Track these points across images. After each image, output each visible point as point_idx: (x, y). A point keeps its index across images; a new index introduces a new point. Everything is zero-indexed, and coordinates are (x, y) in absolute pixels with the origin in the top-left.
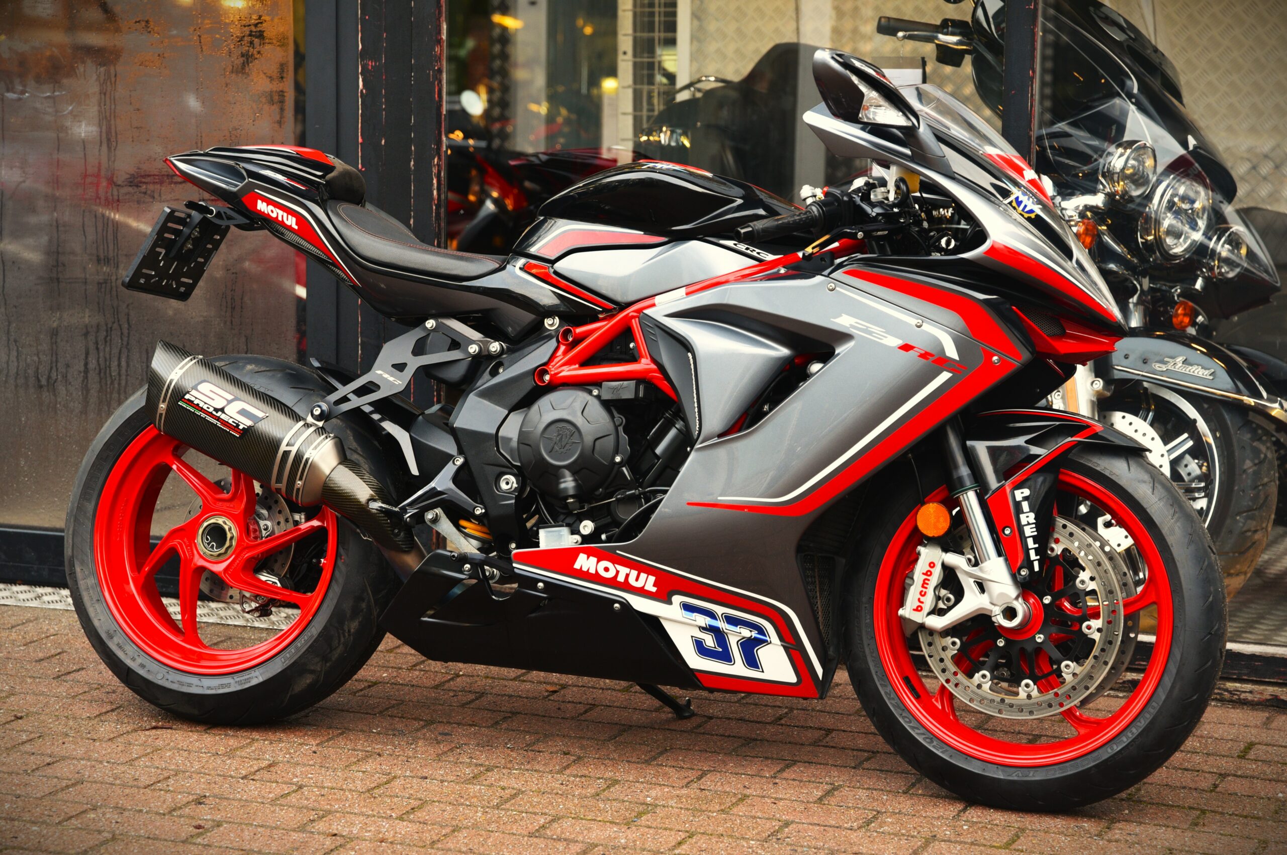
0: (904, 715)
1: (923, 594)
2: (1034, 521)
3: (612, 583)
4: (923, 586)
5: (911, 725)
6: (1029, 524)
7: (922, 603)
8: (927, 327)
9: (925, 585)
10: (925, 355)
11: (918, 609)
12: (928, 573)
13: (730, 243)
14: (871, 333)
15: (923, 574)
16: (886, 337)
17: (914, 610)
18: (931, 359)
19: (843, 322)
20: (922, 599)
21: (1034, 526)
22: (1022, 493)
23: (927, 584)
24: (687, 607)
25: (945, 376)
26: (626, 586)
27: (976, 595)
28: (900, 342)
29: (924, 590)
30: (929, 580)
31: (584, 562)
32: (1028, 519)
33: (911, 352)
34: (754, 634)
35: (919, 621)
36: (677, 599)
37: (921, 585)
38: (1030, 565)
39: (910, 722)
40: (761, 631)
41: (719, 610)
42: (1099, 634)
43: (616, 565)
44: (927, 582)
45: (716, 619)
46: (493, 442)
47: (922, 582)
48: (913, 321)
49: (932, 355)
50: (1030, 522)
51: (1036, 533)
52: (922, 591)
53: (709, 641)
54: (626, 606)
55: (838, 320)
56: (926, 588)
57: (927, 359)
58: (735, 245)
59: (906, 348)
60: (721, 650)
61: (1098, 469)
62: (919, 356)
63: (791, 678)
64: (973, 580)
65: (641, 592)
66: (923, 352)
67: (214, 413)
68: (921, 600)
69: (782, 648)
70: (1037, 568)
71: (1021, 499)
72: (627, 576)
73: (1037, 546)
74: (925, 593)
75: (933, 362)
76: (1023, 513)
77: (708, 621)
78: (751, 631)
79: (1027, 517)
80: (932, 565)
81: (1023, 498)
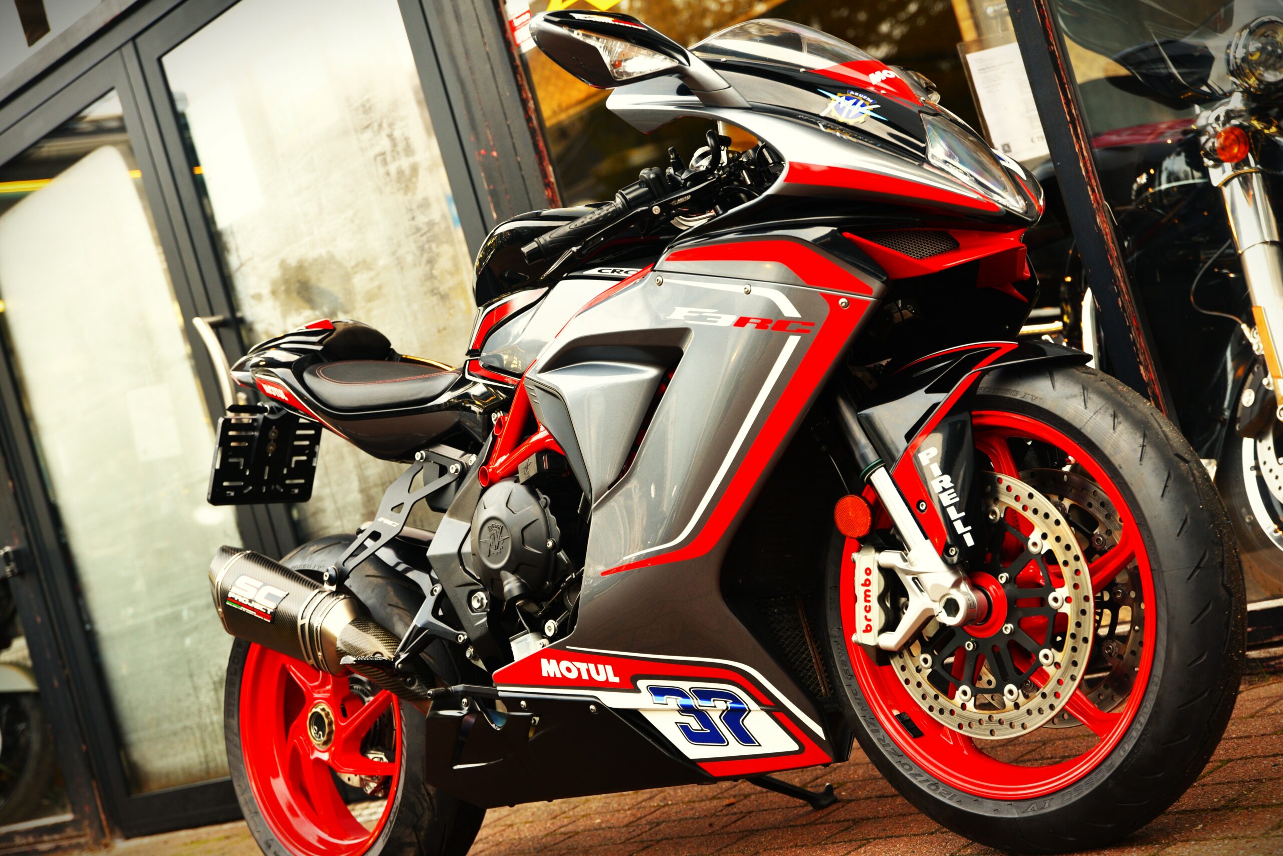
0: (903, 761)
1: (868, 610)
2: (952, 485)
3: (579, 683)
4: (866, 601)
6: (944, 490)
7: (870, 620)
8: (759, 291)
9: (868, 599)
10: (763, 324)
11: (868, 629)
12: (867, 583)
13: (594, 272)
14: (706, 319)
15: (863, 585)
16: (719, 318)
17: (864, 631)
18: (770, 326)
19: (676, 318)
20: (869, 616)
21: (953, 490)
22: (928, 454)
23: (869, 596)
24: (657, 692)
25: (793, 341)
26: (592, 684)
27: (916, 594)
28: (734, 318)
29: (868, 604)
30: (869, 591)
31: (549, 668)
32: (942, 484)
33: (748, 324)
34: (730, 704)
35: (872, 643)
36: (642, 684)
37: (863, 600)
38: (958, 540)
39: (911, 769)
40: (735, 700)
41: (685, 686)
42: (1069, 605)
43: (574, 663)
44: (868, 593)
45: (688, 698)
46: (457, 561)
47: (863, 596)
48: (738, 288)
49: (770, 321)
50: (946, 487)
51: (957, 499)
52: (866, 607)
53: (694, 724)
54: (600, 706)
56: (869, 601)
57: (766, 328)
58: (600, 271)
59: (742, 322)
60: (709, 731)
61: (1018, 397)
62: (756, 328)
63: (791, 746)
64: (911, 577)
65: (606, 686)
66: (759, 321)
67: (250, 604)
68: (868, 618)
69: (764, 713)
70: (969, 541)
71: (928, 462)
72: (588, 671)
73: (963, 514)
74: (870, 607)
75: (774, 328)
76: (934, 478)
77: (681, 701)
78: (726, 702)
79: (941, 481)
80: (868, 571)
81: (930, 460)
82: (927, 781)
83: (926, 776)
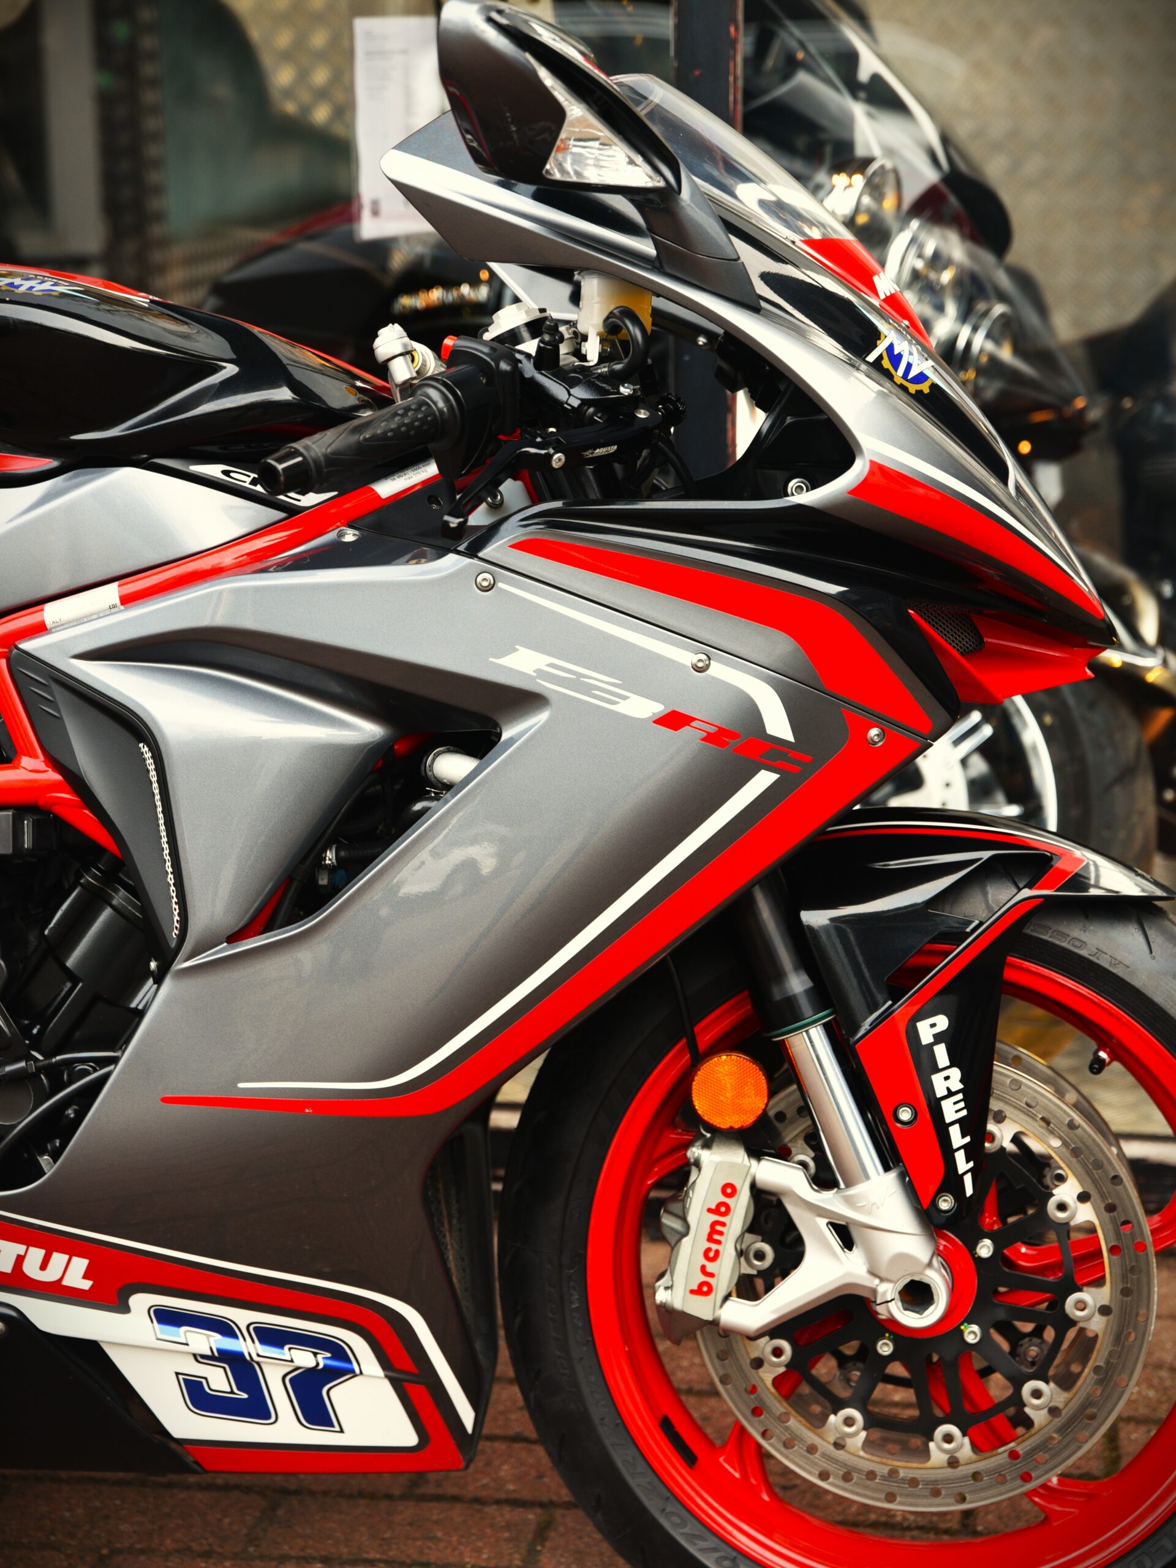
0: (669, 1509)
1: (711, 1256)
2: (961, 1086)
4: (710, 1239)
5: (686, 1530)
6: (950, 1094)
7: (712, 1275)
8: (721, 671)
9: (716, 1237)
10: (717, 737)
11: (703, 1290)
12: (721, 1209)
14: (588, 689)
15: (710, 1210)
16: (625, 698)
17: (692, 1292)
18: (733, 743)
19: (518, 667)
20: (711, 1267)
21: (960, 1096)
22: (933, 1025)
23: (721, 1233)
24: (165, 1317)
25: (764, 780)
26: (19, 1283)
27: (834, 1254)
28: (658, 708)
29: (714, 1247)
30: (723, 1224)
32: (948, 1083)
33: (686, 729)
34: (322, 1359)
35: (707, 1316)
36: (141, 1302)
37: (706, 1237)
38: (952, 1182)
39: (684, 1524)
41: (242, 1317)
42: (1104, 1319)
44: (718, 1228)
45: (235, 1336)
47: (708, 1230)
48: (686, 657)
49: (734, 735)
50: (953, 1089)
51: (964, 1113)
52: (708, 1250)
53: (218, 1380)
54: (20, 1324)
55: (507, 661)
56: (719, 1242)
57: (723, 744)
59: (673, 720)
60: (245, 1396)
61: (1084, 952)
62: (703, 739)
63: (404, 1435)
64: (827, 1221)
65: (57, 1291)
66: (712, 729)
68: (708, 1270)
69: (387, 1385)
70: (969, 1191)
71: (932, 1040)
72: (20, 1259)
73: (968, 1139)
74: (717, 1252)
75: (737, 750)
76: (937, 1070)
78: (315, 1354)
79: (947, 1078)
80: (729, 1190)
81: (935, 1036)
82: (715, 1550)
83: (713, 1542)
